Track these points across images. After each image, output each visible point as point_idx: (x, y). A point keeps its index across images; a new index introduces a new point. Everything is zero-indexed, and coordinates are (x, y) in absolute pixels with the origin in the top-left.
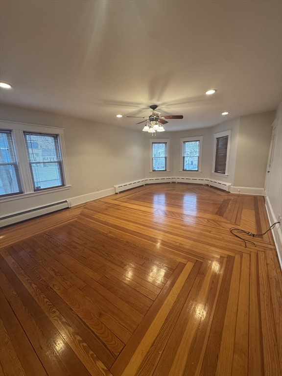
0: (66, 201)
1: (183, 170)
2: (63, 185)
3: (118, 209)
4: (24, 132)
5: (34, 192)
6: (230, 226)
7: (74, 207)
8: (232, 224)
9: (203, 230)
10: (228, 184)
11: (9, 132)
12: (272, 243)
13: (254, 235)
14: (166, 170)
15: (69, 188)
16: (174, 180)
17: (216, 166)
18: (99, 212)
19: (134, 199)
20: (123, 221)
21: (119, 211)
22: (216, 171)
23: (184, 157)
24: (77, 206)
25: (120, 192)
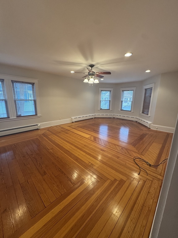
0: (37, 125)
1: (121, 110)
2: (36, 115)
3: (67, 133)
4: (12, 81)
5: (16, 118)
6: (136, 155)
7: (42, 129)
8: (138, 154)
9: (114, 155)
10: (149, 122)
11: (2, 81)
12: (162, 174)
13: (150, 165)
14: (109, 109)
15: (40, 117)
16: (114, 116)
17: (143, 108)
18: (54, 134)
19: (81, 127)
20: (64, 142)
21: (67, 135)
22: (143, 112)
23: (122, 101)
24: (44, 128)
25: (75, 122)
